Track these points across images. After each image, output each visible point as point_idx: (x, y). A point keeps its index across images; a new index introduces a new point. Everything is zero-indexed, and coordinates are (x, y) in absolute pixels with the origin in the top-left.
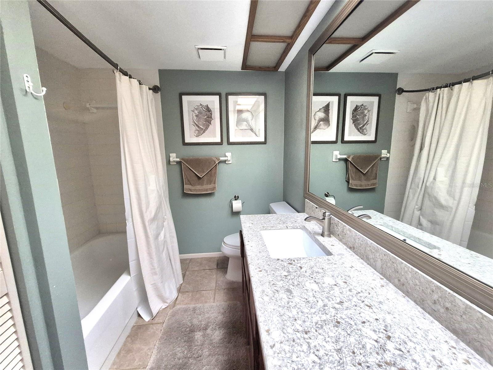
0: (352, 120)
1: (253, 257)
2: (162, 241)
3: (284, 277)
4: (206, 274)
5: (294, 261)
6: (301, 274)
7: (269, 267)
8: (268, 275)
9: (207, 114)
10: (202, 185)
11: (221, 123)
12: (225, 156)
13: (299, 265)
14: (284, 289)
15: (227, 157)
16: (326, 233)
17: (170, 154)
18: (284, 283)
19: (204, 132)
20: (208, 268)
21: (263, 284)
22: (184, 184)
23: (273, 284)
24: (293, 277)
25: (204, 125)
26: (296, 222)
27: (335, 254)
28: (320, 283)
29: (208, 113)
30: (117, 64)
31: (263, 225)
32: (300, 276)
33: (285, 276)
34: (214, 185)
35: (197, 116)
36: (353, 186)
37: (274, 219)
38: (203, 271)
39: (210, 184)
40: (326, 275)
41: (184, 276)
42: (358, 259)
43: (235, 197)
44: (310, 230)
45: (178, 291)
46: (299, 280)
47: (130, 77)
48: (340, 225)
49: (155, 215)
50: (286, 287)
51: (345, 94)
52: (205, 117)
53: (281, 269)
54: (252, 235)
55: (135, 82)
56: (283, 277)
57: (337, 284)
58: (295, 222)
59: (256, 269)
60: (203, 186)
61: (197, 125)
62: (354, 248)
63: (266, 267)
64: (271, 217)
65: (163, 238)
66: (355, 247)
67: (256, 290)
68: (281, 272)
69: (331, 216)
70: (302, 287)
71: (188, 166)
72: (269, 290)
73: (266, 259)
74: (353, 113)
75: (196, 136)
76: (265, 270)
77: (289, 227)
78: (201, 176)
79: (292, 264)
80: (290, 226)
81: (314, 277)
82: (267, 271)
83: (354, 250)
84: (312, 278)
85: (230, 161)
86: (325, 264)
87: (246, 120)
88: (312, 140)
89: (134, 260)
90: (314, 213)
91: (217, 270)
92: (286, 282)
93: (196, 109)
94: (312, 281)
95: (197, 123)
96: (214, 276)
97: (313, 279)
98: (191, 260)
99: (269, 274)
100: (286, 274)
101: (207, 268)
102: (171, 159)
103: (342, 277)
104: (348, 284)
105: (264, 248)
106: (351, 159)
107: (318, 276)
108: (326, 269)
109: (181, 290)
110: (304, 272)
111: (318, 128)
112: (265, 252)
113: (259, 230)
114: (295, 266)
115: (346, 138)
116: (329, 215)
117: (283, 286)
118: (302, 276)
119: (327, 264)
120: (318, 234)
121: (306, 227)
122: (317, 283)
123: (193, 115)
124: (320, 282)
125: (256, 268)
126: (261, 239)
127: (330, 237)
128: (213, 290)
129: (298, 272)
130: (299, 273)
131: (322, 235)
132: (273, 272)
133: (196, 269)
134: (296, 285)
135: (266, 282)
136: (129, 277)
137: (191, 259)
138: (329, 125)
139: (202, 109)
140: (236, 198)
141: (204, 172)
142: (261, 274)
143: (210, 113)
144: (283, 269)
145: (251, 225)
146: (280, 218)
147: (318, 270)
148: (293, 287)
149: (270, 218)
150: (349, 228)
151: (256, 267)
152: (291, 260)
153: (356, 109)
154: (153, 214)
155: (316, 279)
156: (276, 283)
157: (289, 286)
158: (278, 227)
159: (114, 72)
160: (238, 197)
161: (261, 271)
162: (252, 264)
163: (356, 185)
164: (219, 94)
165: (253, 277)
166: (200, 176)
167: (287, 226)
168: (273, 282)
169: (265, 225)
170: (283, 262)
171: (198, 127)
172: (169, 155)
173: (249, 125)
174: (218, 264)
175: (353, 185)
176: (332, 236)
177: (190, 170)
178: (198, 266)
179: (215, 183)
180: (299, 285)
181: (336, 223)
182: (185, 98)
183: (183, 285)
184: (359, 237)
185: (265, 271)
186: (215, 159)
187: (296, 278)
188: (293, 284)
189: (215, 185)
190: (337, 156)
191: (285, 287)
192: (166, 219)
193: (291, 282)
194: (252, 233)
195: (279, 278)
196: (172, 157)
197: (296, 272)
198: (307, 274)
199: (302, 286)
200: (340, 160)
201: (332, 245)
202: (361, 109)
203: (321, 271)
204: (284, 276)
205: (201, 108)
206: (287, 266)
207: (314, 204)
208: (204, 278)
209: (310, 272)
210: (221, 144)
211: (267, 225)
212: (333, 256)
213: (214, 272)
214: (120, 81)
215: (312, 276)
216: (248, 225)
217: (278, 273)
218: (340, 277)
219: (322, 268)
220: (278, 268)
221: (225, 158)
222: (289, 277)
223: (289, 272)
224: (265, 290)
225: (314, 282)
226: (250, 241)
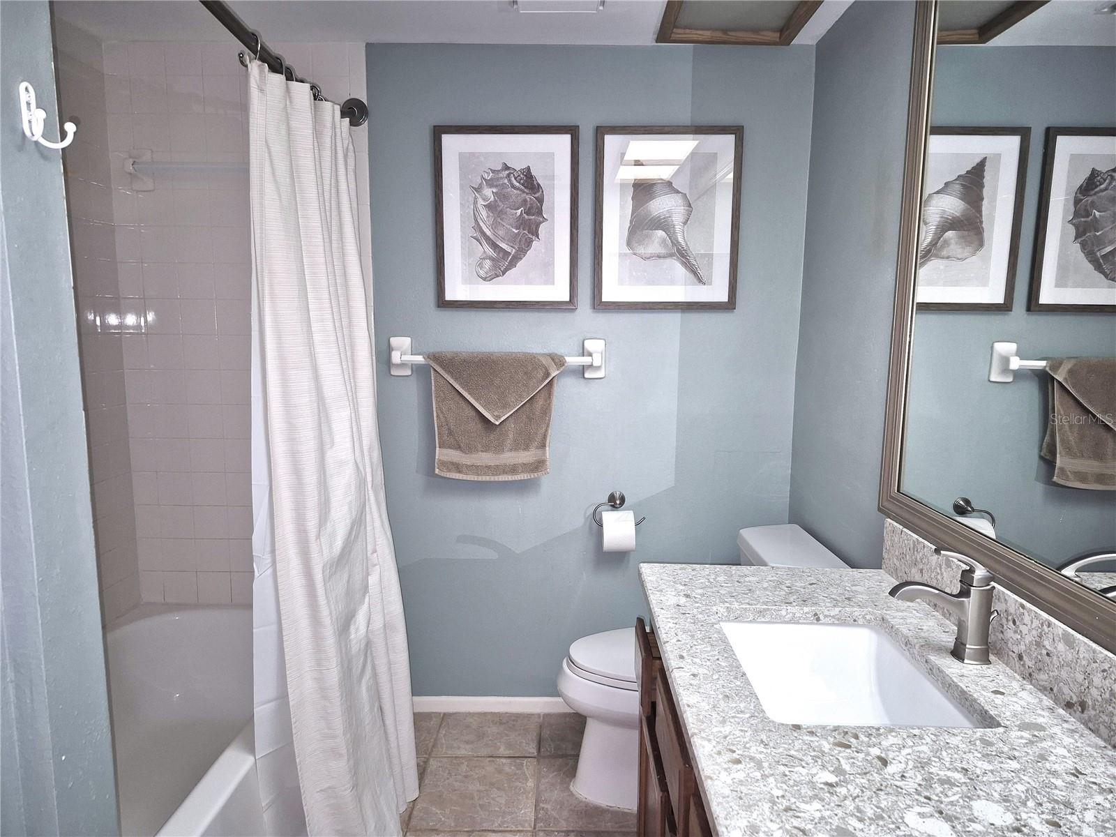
0: (1073, 224)
1: (703, 713)
2: (361, 640)
3: (826, 788)
4: (500, 772)
5: (857, 737)
6: (884, 784)
7: (765, 751)
8: (764, 777)
9: (525, 201)
10: (499, 449)
11: (574, 231)
12: (584, 352)
13: (875, 751)
14: (828, 827)
15: (590, 355)
16: (970, 647)
17: (392, 339)
18: (827, 806)
19: (512, 264)
20: (507, 753)
21: (750, 806)
22: (437, 445)
23: (787, 809)
24: (858, 790)
25: (512, 239)
26: (849, 599)
27: (1008, 723)
28: (957, 818)
29: (528, 197)
30: (253, 34)
31: (727, 605)
32: (881, 790)
33: (826, 784)
34: (539, 452)
35: (489, 207)
36: (1067, 479)
37: (765, 585)
38: (489, 759)
39: (527, 448)
40: (980, 792)
41: (422, 773)
42: (1097, 747)
43: (612, 498)
44: (905, 631)
45: (402, 823)
46: (879, 802)
47: (290, 77)
48: (1027, 619)
49: (344, 549)
50: (836, 822)
51: (1048, 130)
52: (520, 211)
53: (809, 759)
54: (693, 636)
55: (301, 91)
56: (821, 789)
57: (1023, 829)
58: (847, 602)
59: (719, 753)
60: (502, 456)
61: (487, 239)
62: (1083, 705)
63: (755, 750)
64: (753, 575)
65: (363, 630)
66: (1090, 703)
67: (727, 822)
68: (814, 771)
69: (993, 584)
70: (893, 826)
71: (452, 381)
72: (774, 826)
73: (753, 722)
74: (1077, 202)
75: (484, 279)
76: (752, 759)
77: (826, 616)
78: (498, 417)
79: (849, 747)
80: (826, 613)
81: (934, 797)
82: (759, 765)
83: (1083, 712)
84: (929, 799)
85: (599, 368)
86: (971, 755)
87: (662, 224)
88: (919, 299)
89: (271, 701)
90: (921, 571)
91: (538, 761)
92: (832, 804)
93: (490, 183)
94: (927, 810)
95: (488, 233)
96: (530, 784)
97: (933, 803)
98: (445, 717)
99: (766, 773)
100: (832, 779)
101: (502, 750)
102: (396, 357)
103: (1041, 805)
104: (1064, 828)
105: (738, 683)
106: (1064, 376)
107: (950, 793)
108: (978, 771)
109: (414, 822)
110: (897, 777)
111: (937, 256)
112: (747, 697)
113: (714, 621)
114: (861, 756)
115: (1047, 295)
116: (987, 581)
117: (822, 818)
118: (891, 791)
119: (979, 755)
120: (939, 649)
121: (893, 622)
122: (949, 819)
123: (475, 203)
124: (958, 815)
125: (718, 749)
126: (727, 649)
127: (988, 662)
128: (527, 831)
129: (875, 775)
130: (877, 778)
131: (957, 653)
132: (782, 768)
133: (462, 752)
134: (869, 818)
135: (760, 801)
136: (249, 761)
137: (444, 714)
138: (981, 244)
139: (510, 181)
140: (616, 502)
141: (506, 406)
142: (739, 773)
143: (536, 196)
144: (819, 761)
145: (683, 600)
146: (788, 583)
147: (949, 774)
148: (859, 825)
149: (751, 579)
150: (1065, 635)
151: (719, 747)
152: (846, 733)
153: (1091, 185)
154: (339, 543)
155: (942, 803)
156: (798, 804)
157: (843, 818)
158: (784, 613)
159: (242, 63)
160: (623, 500)
161: (738, 762)
162: (703, 735)
163: (1082, 477)
164: (572, 131)
165: (711, 778)
166: (492, 420)
167: (816, 614)
168: (785, 803)
169: (736, 605)
170: (818, 739)
171: (494, 246)
172: (389, 341)
173: (675, 243)
174: (540, 738)
175: (1071, 476)
176: (992, 657)
177: (458, 398)
178: (467, 742)
179: (543, 446)
180: (882, 818)
181: (1012, 610)
182: (451, 143)
183: (419, 806)
184: (1106, 666)
185: (752, 764)
186: (546, 362)
187: (868, 793)
188: (859, 815)
189: (544, 454)
190: (1005, 360)
191: (830, 820)
192: (376, 565)
193: (851, 808)
194: (692, 627)
195: (806, 791)
196: (398, 349)
197: (865, 774)
198: (910, 785)
199: (893, 823)
200: (1019, 375)
201: (996, 692)
202: (1110, 183)
203: (958, 776)
204: (822, 786)
205: (506, 181)
206: (833, 754)
207: (921, 539)
208: (492, 784)
209: (920, 777)
210: (568, 306)
211: (744, 606)
212: (1001, 730)
213: (529, 767)
214: (261, 90)
215: (928, 794)
216: (673, 600)
217: (801, 773)
218: (1031, 804)
219: (963, 768)
220: (800, 756)
221: (586, 360)
222: (842, 791)
223: (839, 771)
224: (759, 824)
225: (937, 815)
226: (686, 657)
